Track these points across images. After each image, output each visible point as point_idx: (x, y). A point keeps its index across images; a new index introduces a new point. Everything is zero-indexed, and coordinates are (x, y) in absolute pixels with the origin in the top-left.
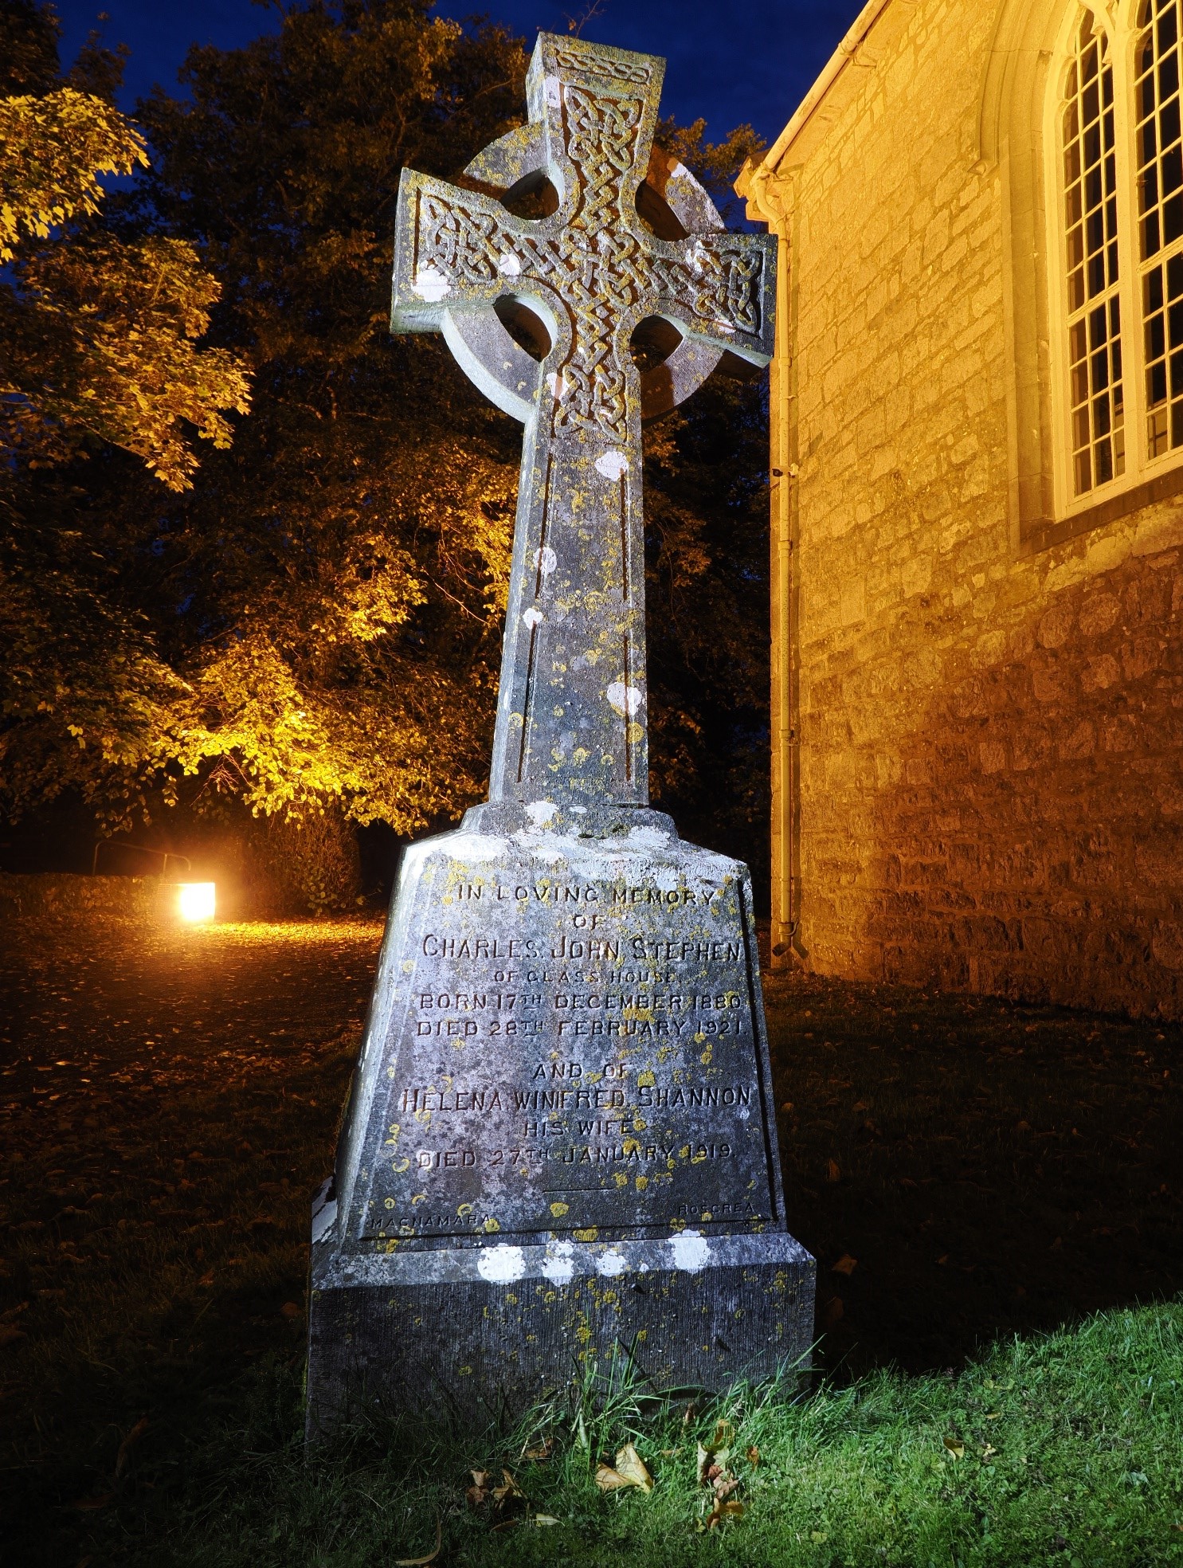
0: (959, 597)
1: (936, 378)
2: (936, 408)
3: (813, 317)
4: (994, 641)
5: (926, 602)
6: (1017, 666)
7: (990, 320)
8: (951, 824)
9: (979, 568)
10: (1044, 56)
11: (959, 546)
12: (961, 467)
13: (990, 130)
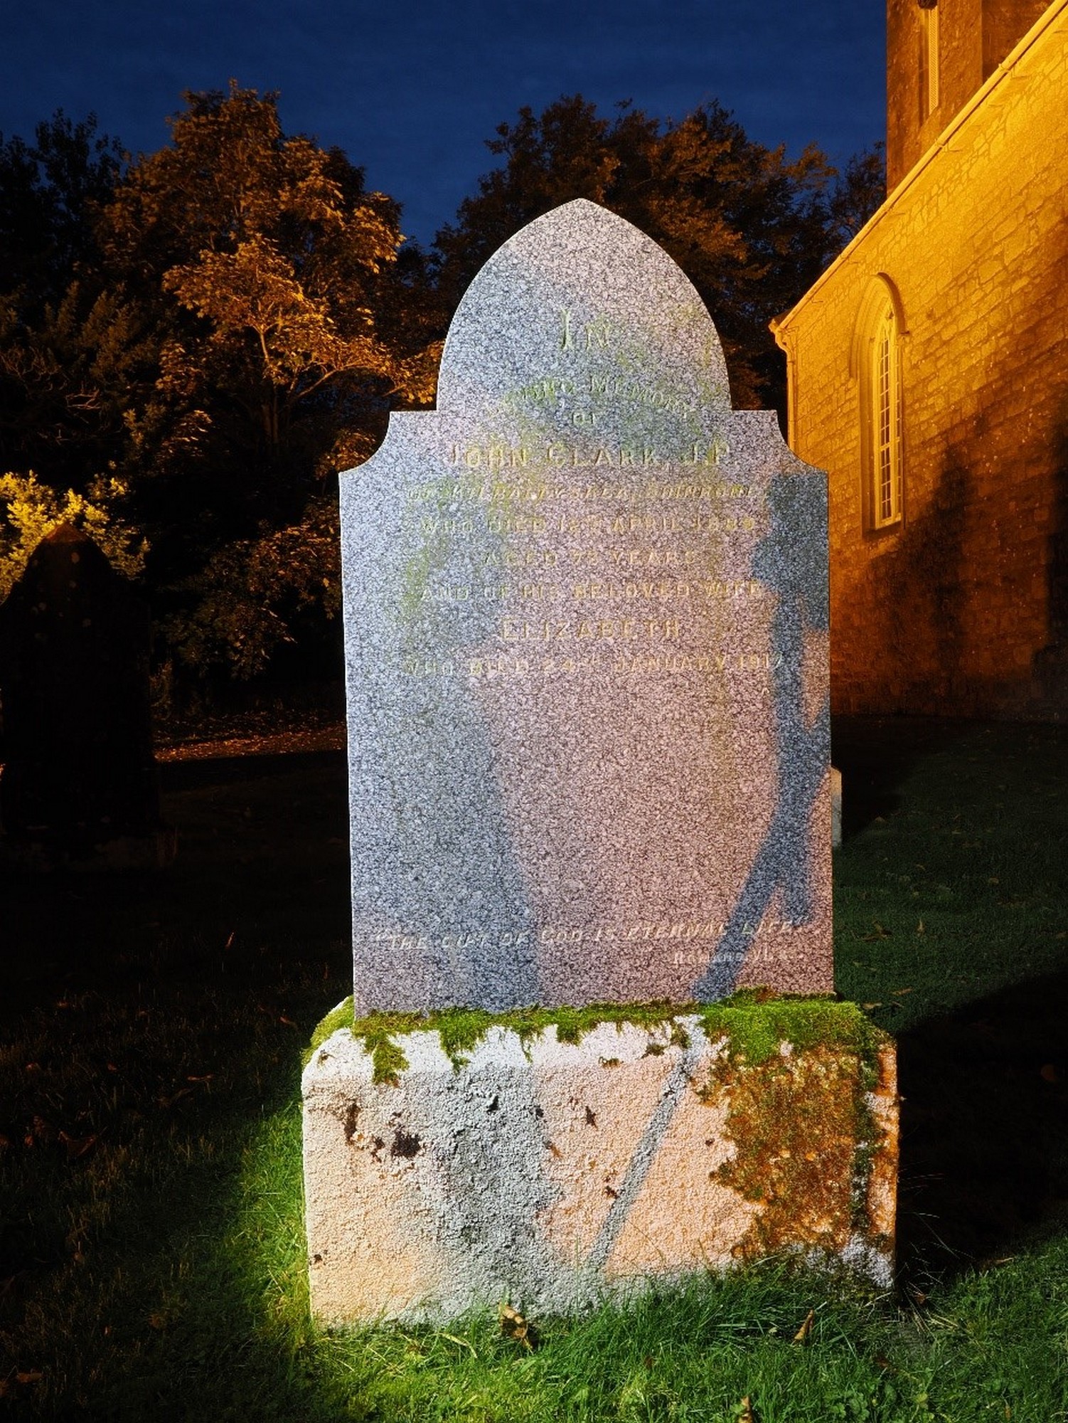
0: (848, 554)
1: (842, 459)
2: (841, 471)
3: (804, 404)
4: (856, 573)
5: (839, 552)
6: (863, 585)
7: (855, 443)
8: (846, 645)
9: (853, 544)
10: (872, 340)
11: (848, 532)
12: (848, 499)
13: (854, 366)
